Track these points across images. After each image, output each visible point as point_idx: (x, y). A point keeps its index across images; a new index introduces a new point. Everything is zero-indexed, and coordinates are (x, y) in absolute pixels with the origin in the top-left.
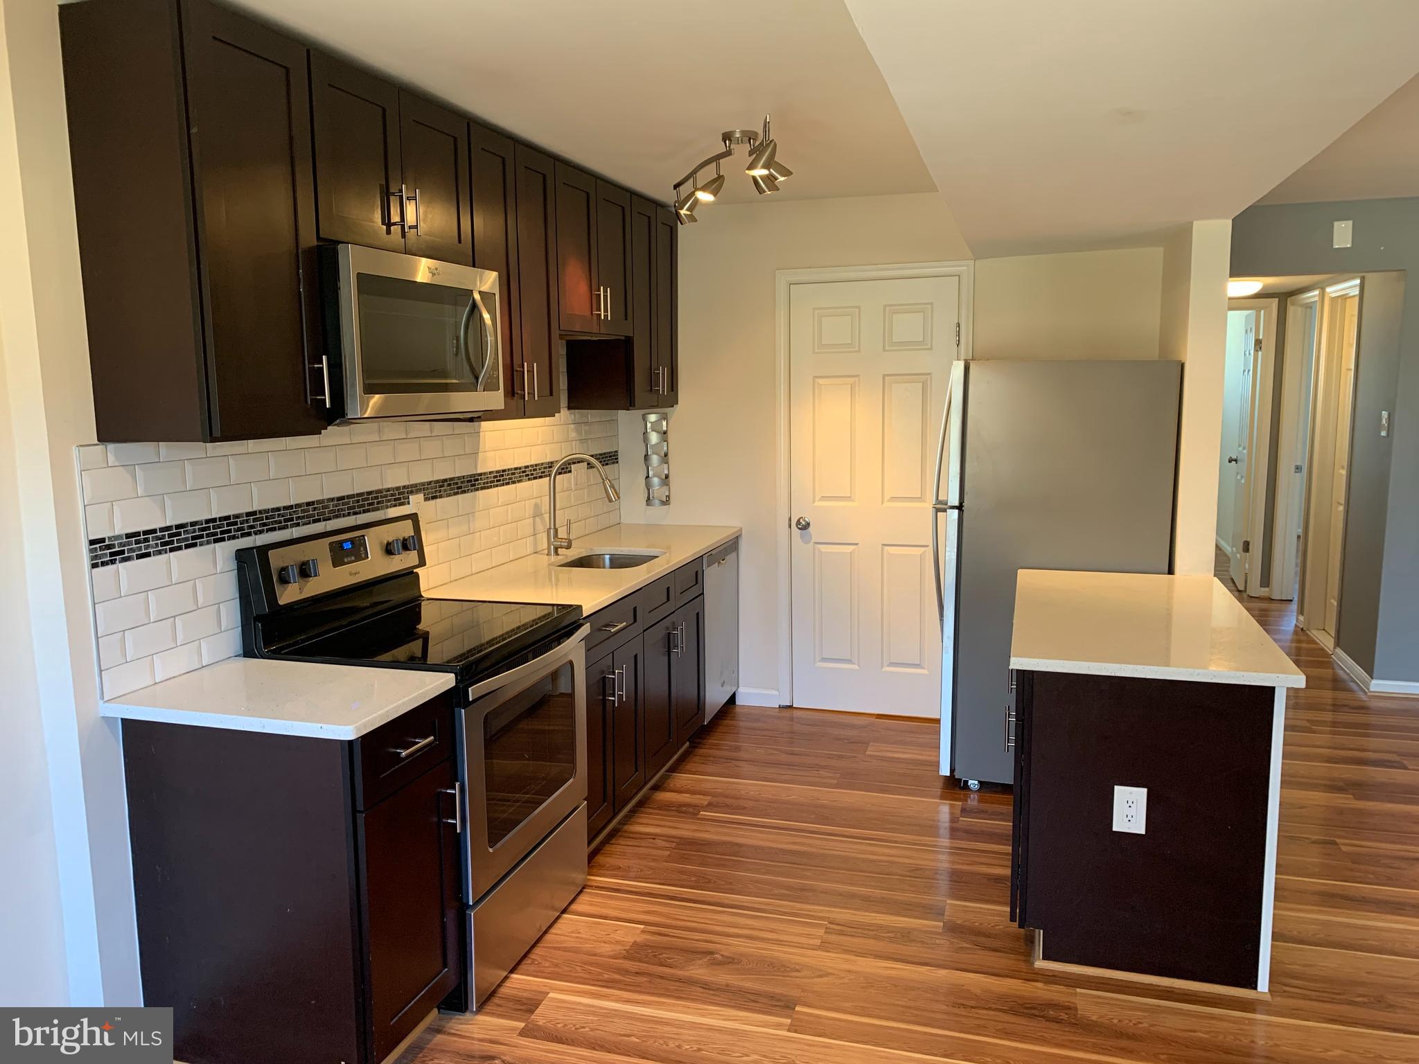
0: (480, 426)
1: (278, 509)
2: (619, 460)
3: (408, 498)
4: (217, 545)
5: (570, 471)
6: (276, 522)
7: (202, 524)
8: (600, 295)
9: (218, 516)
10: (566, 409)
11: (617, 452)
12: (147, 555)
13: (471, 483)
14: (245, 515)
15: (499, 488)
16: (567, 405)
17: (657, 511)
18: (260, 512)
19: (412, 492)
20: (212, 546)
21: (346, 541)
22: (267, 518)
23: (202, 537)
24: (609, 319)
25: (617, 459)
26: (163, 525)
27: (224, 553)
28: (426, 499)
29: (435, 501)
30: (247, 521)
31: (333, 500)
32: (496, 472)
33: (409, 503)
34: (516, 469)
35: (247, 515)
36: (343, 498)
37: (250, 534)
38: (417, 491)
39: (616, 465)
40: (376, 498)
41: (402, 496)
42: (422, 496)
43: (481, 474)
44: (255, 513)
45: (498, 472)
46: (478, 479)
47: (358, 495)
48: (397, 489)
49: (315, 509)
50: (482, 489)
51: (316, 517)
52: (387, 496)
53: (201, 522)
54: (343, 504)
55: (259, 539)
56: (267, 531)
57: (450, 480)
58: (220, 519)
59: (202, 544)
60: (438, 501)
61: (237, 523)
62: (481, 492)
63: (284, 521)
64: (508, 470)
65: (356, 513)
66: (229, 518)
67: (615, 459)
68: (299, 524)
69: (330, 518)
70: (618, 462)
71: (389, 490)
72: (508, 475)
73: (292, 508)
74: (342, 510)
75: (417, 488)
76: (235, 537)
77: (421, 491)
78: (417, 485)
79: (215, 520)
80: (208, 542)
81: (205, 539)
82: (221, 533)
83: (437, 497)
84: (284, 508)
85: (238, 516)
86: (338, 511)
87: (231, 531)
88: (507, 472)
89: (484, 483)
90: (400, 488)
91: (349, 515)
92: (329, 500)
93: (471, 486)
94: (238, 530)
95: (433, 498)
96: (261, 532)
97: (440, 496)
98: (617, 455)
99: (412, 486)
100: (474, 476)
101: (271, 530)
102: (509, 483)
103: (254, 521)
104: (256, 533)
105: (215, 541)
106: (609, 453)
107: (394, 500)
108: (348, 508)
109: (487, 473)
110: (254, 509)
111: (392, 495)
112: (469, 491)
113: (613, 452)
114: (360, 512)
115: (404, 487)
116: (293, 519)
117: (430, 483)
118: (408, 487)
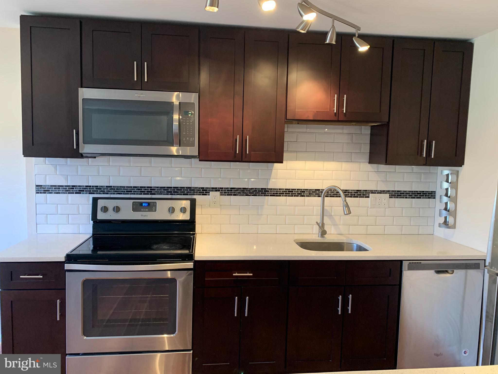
0: (273, 166)
1: (124, 187)
3: (209, 193)
4: (90, 195)
5: (368, 197)
6: (122, 191)
7: (84, 187)
8: (334, 99)
10: (368, 163)
11: (435, 192)
12: (60, 193)
13: (264, 192)
14: (105, 186)
15: (287, 197)
16: (368, 161)
17: (444, 231)
18: (114, 187)
19: (213, 191)
20: (88, 195)
21: (145, 203)
22: (117, 189)
23: (84, 191)
24: (344, 112)
25: (435, 196)
26: (66, 185)
28: (220, 195)
29: (229, 196)
30: (107, 189)
31: (158, 187)
32: (286, 189)
33: (209, 195)
34: (306, 190)
35: (107, 187)
36: (165, 187)
37: (108, 194)
38: (216, 191)
39: (430, 199)
40: (186, 190)
41: (204, 191)
42: (218, 193)
43: (272, 189)
44: (111, 187)
45: (288, 189)
46: (269, 191)
47: (174, 188)
48: (202, 188)
49: (145, 190)
50: (271, 196)
51: (146, 193)
52: (194, 190)
53: (83, 186)
54: (164, 190)
55: (112, 196)
56: (117, 194)
57: (243, 189)
58: (93, 186)
59: (83, 193)
60: (233, 197)
61: (101, 189)
62: (269, 197)
63: (127, 191)
64: (298, 189)
65: (172, 194)
66: (97, 186)
67: (431, 196)
68: (135, 194)
69: (155, 194)
70: (434, 198)
71: (196, 188)
72: (297, 192)
73: (131, 187)
74: (163, 192)
75: (216, 189)
76: (99, 193)
77: (219, 191)
78: (216, 188)
79: (90, 186)
80: (86, 193)
81: (85, 192)
82: (93, 191)
83: (231, 195)
84: (127, 187)
85: (102, 187)
86: (160, 192)
87: (98, 191)
88: (296, 191)
89: (274, 193)
90: (204, 188)
91: (167, 194)
92: (155, 187)
93: (261, 193)
94: (101, 191)
95: (228, 195)
96: (114, 194)
97: (234, 195)
98: (435, 194)
99: (212, 188)
100: (265, 189)
101: (119, 194)
102: (297, 196)
103: (110, 189)
104: (111, 194)
105: (89, 193)
106: (423, 192)
107: (199, 192)
108: (167, 192)
109: (277, 189)
110: (111, 185)
111: (198, 190)
112: (259, 195)
113: (427, 192)
114: (175, 194)
115: (207, 188)
116: (131, 192)
117: (227, 188)
118: (210, 188)
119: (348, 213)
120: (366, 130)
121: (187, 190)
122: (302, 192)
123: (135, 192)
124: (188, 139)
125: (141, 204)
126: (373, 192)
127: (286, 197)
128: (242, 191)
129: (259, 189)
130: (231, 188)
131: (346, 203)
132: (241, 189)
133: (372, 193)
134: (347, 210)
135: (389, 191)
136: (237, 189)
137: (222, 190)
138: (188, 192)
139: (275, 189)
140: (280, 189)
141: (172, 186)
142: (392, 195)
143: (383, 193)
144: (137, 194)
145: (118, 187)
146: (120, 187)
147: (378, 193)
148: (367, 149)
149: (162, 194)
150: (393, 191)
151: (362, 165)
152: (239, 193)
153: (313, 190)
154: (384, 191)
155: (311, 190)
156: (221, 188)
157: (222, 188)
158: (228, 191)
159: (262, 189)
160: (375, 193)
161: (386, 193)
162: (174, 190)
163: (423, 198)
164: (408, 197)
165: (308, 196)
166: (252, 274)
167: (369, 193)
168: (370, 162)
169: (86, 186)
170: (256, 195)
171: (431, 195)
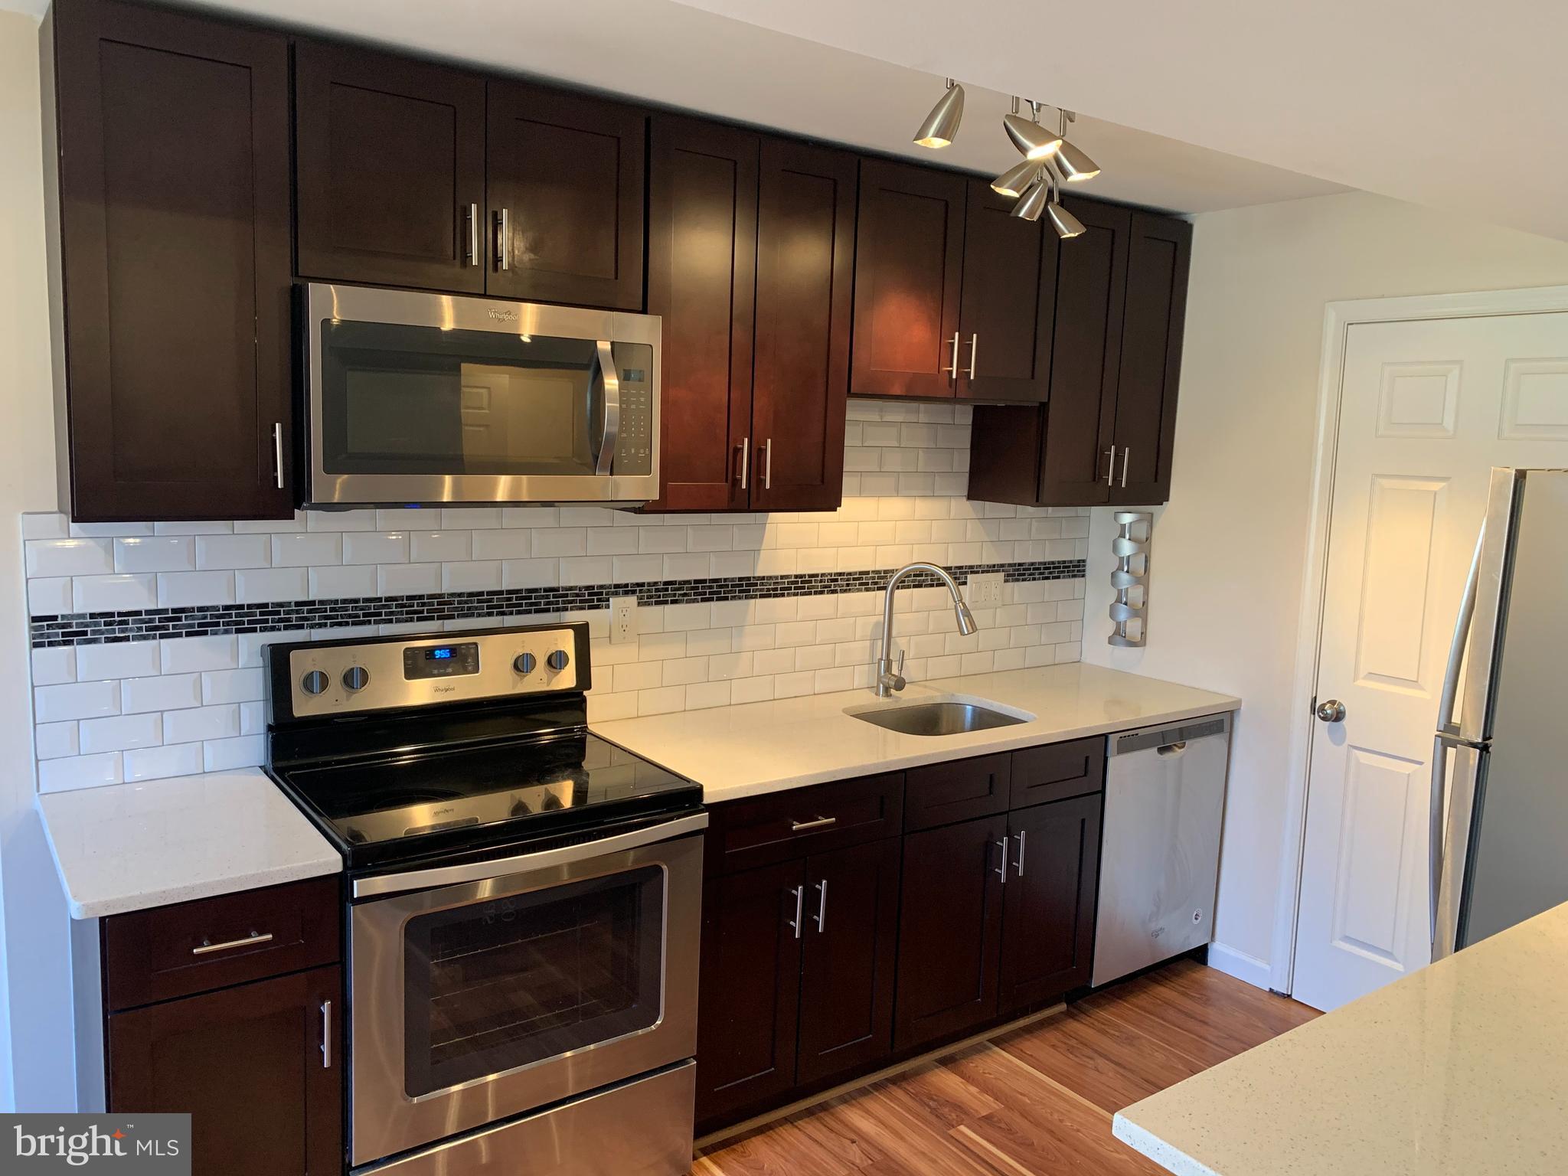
1: (356, 601)
2: (1087, 573)
3: (609, 601)
4: (240, 635)
5: (968, 583)
6: (350, 616)
7: (219, 610)
8: (952, 344)
9: (246, 602)
10: (965, 499)
11: (1084, 561)
12: (127, 639)
13: (745, 588)
14: (293, 604)
15: (799, 597)
16: (966, 494)
17: (1123, 652)
18: (321, 602)
19: (616, 594)
20: (234, 636)
21: (440, 648)
22: (332, 610)
23: (217, 624)
24: (972, 377)
25: (1084, 571)
26: (153, 607)
27: (251, 646)
28: (639, 604)
29: (660, 608)
30: (297, 612)
31: (460, 595)
32: (796, 576)
33: (608, 607)
34: (840, 574)
35: (298, 604)
36: (481, 594)
37: (301, 627)
38: (626, 593)
39: (1077, 579)
40: (543, 597)
41: (595, 597)
42: (632, 600)
43: (763, 578)
44: (313, 603)
45: (801, 576)
46: (756, 585)
47: (509, 592)
48: (588, 588)
49: (424, 604)
50: (762, 596)
51: (425, 614)
52: (566, 595)
53: (216, 608)
54: (479, 601)
55: (318, 635)
56: (333, 625)
57: (696, 582)
58: (250, 606)
59: (215, 633)
60: (669, 608)
61: (278, 613)
62: (759, 601)
63: (365, 615)
64: (823, 575)
65: (503, 614)
66: (266, 605)
67: (1078, 571)
68: (390, 621)
69: (451, 617)
70: (1083, 576)
71: (571, 588)
72: (821, 581)
73: (380, 600)
74: (476, 608)
75: (626, 589)
76: (273, 629)
77: (633, 592)
78: (626, 585)
79: (241, 607)
80: (226, 632)
81: (221, 627)
82: (249, 622)
83: (666, 602)
84: (366, 600)
85: (281, 605)
86: (469, 608)
87: (267, 621)
88: (819, 578)
89: (768, 590)
90: (593, 587)
91: (490, 614)
92: (453, 595)
93: (740, 592)
94: (280, 620)
95: (657, 603)
96: (320, 626)
97: (674, 602)
98: (1084, 566)
99: (617, 586)
100: (749, 579)
101: (340, 624)
102: (821, 593)
103: (309, 611)
104: (312, 627)
105: (238, 631)
106: (1064, 562)
107: (581, 601)
108: (488, 607)
109: (777, 578)
110: (311, 598)
111: (577, 595)
112: (733, 598)
113: (1071, 562)
114: (511, 613)
115: (601, 587)
116: (380, 614)
117: (656, 583)
118: (610, 587)
119: (971, 631)
120: (964, 417)
121: (547, 597)
122: (833, 580)
123: (392, 613)
124: (633, 451)
126: (973, 570)
127: (796, 598)
128: (693, 588)
129: (733, 580)
130: (666, 583)
131: (964, 604)
132: (688, 582)
133: (972, 572)
134: (969, 624)
135: (1002, 566)
136: (680, 583)
137: (641, 591)
138: (548, 603)
139: (770, 578)
140: (782, 577)
141: (504, 588)
142: (1008, 575)
143: (993, 572)
144: (398, 621)
145: (336, 602)
146: (344, 601)
147: (983, 572)
148: (962, 462)
149: (472, 615)
150: (1010, 565)
151: (953, 502)
152: (685, 595)
153: (855, 573)
154: (994, 566)
155: (850, 574)
156: (638, 585)
157: (642, 585)
158: (657, 590)
159: (740, 579)
160: (978, 572)
161: (997, 571)
162: (510, 599)
163: (1064, 577)
164: (1037, 576)
165: (845, 591)
166: (834, 819)
167: (966, 573)
168: (970, 497)
169: (227, 608)
170: (726, 599)
171: (1075, 569)
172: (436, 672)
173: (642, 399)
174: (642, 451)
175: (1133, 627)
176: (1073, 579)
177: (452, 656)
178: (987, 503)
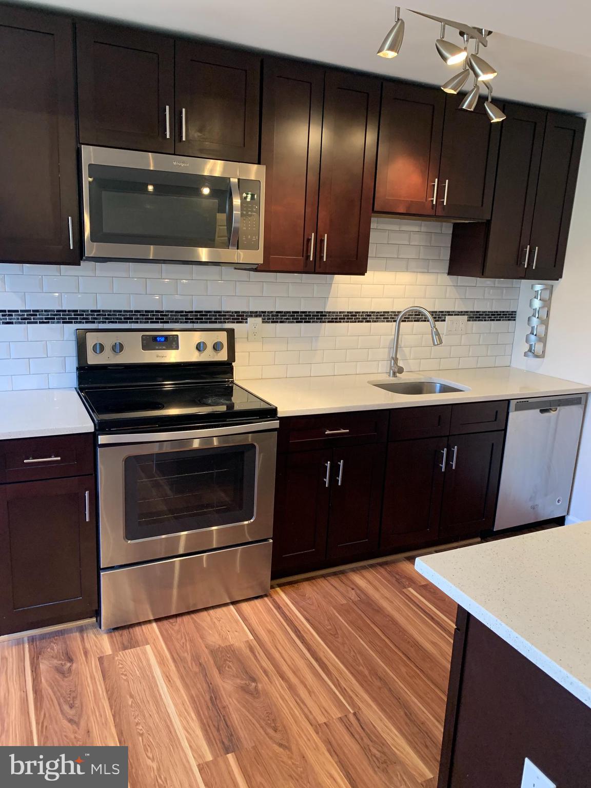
1: (120, 311)
2: (517, 319)
3: (247, 319)
4: (64, 325)
5: (444, 321)
6: (117, 319)
7: (55, 312)
8: (434, 185)
9: (67, 309)
10: (446, 275)
11: (515, 312)
12: (11, 323)
13: (320, 317)
14: (89, 311)
15: (350, 324)
16: (447, 272)
17: (532, 361)
18: (103, 311)
19: (251, 316)
20: (62, 325)
21: (160, 336)
22: (108, 315)
23: (54, 319)
24: (445, 204)
25: (515, 317)
26: (24, 308)
27: (70, 329)
28: (263, 322)
29: (274, 324)
30: (92, 315)
31: (172, 312)
32: (348, 312)
33: (246, 322)
34: (373, 312)
35: (92, 311)
36: (182, 312)
37: (94, 322)
38: (256, 316)
39: (510, 322)
40: (213, 315)
41: (240, 317)
42: (260, 320)
43: (330, 312)
44: (99, 311)
45: (351, 312)
46: (326, 316)
47: (196, 312)
48: (236, 312)
49: (154, 315)
50: (329, 322)
51: (154, 320)
52: (225, 315)
53: (53, 311)
54: (181, 316)
55: (102, 326)
56: (109, 322)
57: (293, 312)
58: (69, 311)
59: (53, 323)
60: (279, 325)
61: (83, 315)
62: (327, 324)
63: (125, 319)
64: (363, 312)
65: (193, 322)
66: (76, 311)
67: (512, 317)
68: (137, 322)
69: (167, 322)
70: (515, 320)
71: (228, 312)
72: (362, 316)
73: (132, 311)
74: (180, 319)
75: (256, 314)
76: (80, 322)
77: (260, 316)
78: (256, 312)
79: (65, 311)
80: (58, 323)
81: (56, 320)
82: (69, 319)
83: (277, 322)
84: (125, 311)
85: (84, 311)
86: (176, 319)
87: (77, 319)
88: (361, 314)
89: (332, 319)
90: (239, 312)
91: (186, 322)
92: (168, 311)
93: (317, 319)
94: (83, 319)
95: (272, 322)
96: (104, 322)
97: (281, 322)
98: (515, 315)
99: (251, 312)
100: (322, 312)
101: (112, 322)
102: (362, 322)
103: (97, 315)
104: (99, 323)
105: (64, 323)
106: (504, 312)
107: (233, 319)
108: (186, 319)
109: (337, 313)
110: (98, 309)
111: (231, 315)
112: (313, 322)
113: (508, 312)
114: (197, 323)
115: (243, 312)
116: (132, 319)
117: (272, 312)
118: (248, 312)
119: (439, 343)
120: (447, 229)
121: (216, 316)
122: (368, 315)
123: (138, 319)
124: (249, 237)
125: (155, 338)
126: (449, 313)
127: (347, 323)
128: (291, 316)
129: (313, 312)
130: (277, 312)
131: (436, 329)
132: (289, 312)
133: (449, 315)
134: (438, 339)
135: (467, 312)
136: (285, 312)
137: (264, 316)
138: (216, 319)
139: (334, 312)
140: (340, 312)
141: (194, 310)
142: (470, 317)
143: (461, 315)
144: (141, 322)
145: (110, 311)
146: (114, 311)
147: (455, 315)
148: (446, 255)
149: (178, 322)
150: (471, 312)
151: (440, 276)
152: (287, 319)
153: (381, 312)
154: (462, 312)
155: (378, 312)
156: (263, 312)
157: (265, 312)
158: (272, 316)
159: (317, 312)
160: (452, 315)
161: (464, 315)
162: (197, 315)
163: (503, 320)
164: (487, 319)
165: (375, 321)
166: (348, 431)
167: (445, 315)
168: (449, 274)
169: (58, 311)
170: (309, 322)
171: (510, 316)
172: (157, 348)
173: (254, 210)
174: (254, 237)
175: (538, 348)
176: (508, 322)
177: (165, 341)
178: (459, 277)
